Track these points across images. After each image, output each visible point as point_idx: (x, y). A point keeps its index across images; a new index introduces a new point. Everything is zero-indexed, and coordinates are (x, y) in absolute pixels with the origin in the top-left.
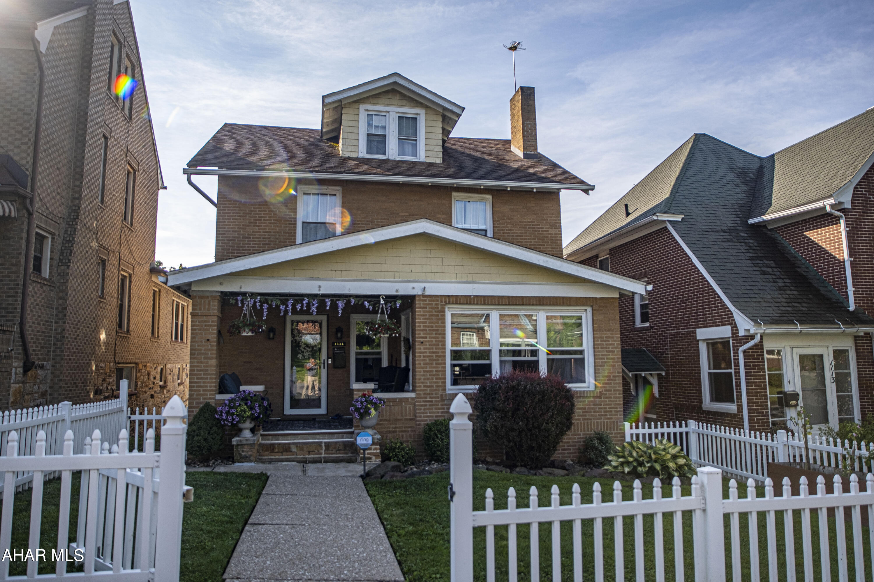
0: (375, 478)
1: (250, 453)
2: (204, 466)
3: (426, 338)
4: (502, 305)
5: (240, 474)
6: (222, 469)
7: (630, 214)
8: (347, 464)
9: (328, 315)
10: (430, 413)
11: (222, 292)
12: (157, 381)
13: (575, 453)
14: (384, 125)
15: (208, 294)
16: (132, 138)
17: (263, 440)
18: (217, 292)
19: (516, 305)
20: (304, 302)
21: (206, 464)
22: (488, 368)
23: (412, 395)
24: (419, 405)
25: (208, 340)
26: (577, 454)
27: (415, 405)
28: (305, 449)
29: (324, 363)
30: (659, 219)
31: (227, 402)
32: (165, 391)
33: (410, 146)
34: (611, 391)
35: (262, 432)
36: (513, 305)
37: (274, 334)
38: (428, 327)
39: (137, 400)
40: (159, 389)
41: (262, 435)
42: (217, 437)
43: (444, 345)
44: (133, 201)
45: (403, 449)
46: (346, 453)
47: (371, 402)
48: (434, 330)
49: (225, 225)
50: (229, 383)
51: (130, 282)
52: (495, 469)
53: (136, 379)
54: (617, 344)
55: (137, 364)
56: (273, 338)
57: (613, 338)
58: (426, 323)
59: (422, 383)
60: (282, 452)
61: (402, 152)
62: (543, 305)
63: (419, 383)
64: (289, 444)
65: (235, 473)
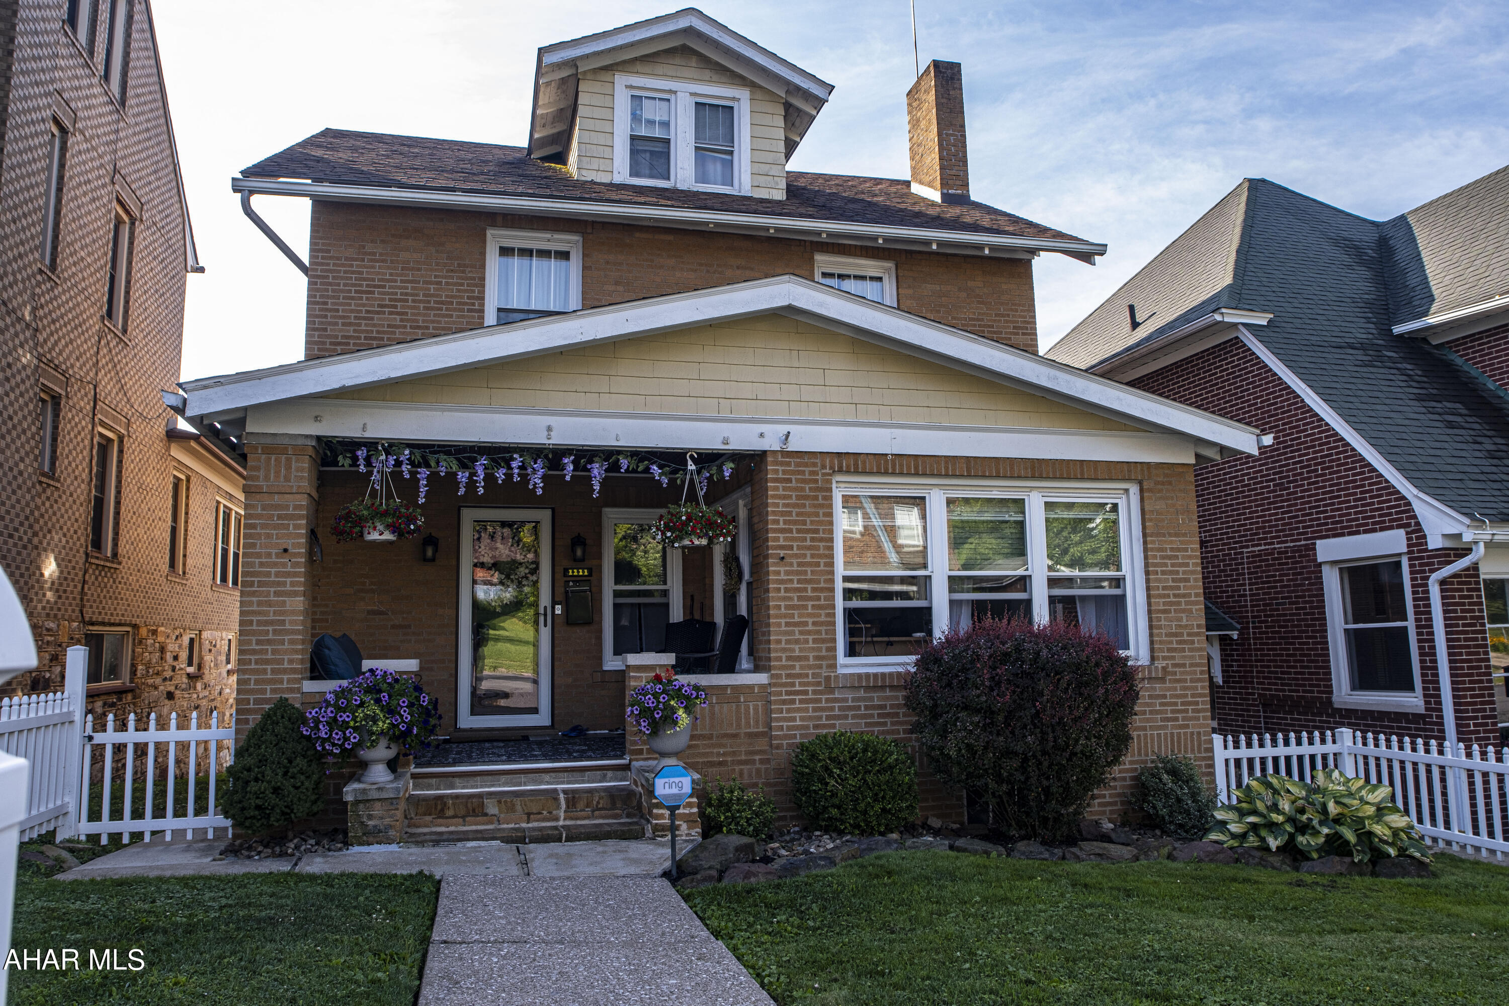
0: (705, 880)
1: (387, 821)
2: (274, 855)
3: (791, 548)
4: (954, 476)
5: (365, 877)
6: (316, 865)
7: (1139, 324)
8: (624, 843)
9: (553, 510)
10: (802, 719)
11: (319, 438)
12: (182, 664)
13: (1115, 803)
14: (665, 118)
15: (286, 441)
16: (126, 147)
17: (415, 787)
18: (307, 436)
19: (984, 477)
20: (514, 464)
21: (277, 849)
22: (923, 618)
23: (761, 678)
24: (776, 702)
25: (286, 550)
26: (1119, 807)
27: (770, 702)
28: (519, 808)
29: (545, 615)
30: (1226, 320)
31: (330, 697)
32: (199, 686)
33: (719, 167)
34: (1184, 665)
35: (413, 769)
36: (976, 476)
37: (435, 551)
38: (795, 522)
39: (134, 704)
40: (185, 680)
41: (414, 776)
42: (307, 784)
43: (832, 564)
44: (128, 282)
45: (749, 803)
46: (615, 817)
47: (678, 693)
48: (808, 531)
49: (327, 310)
50: (334, 654)
51: (121, 451)
52: (970, 847)
53: (133, 659)
54: (1195, 564)
55: (135, 626)
56: (433, 560)
57: (1186, 550)
58: (790, 513)
59: (784, 650)
60: (463, 817)
61: (701, 177)
62: (1041, 478)
63: (776, 651)
64: (480, 796)
65: (352, 875)
